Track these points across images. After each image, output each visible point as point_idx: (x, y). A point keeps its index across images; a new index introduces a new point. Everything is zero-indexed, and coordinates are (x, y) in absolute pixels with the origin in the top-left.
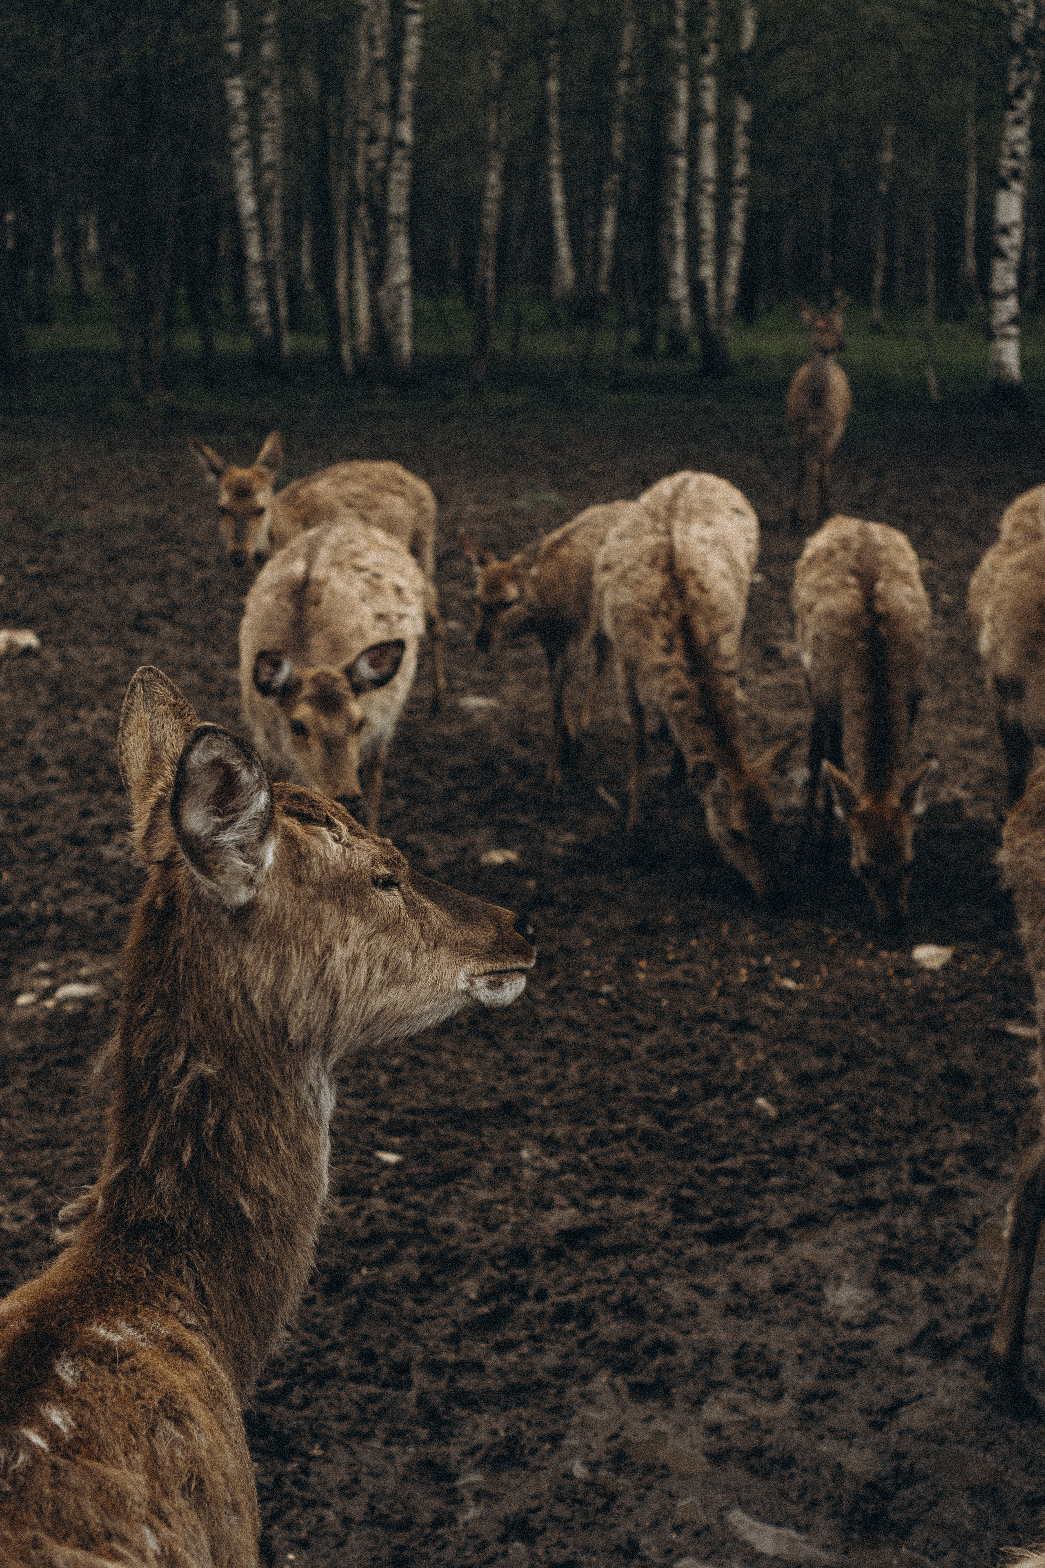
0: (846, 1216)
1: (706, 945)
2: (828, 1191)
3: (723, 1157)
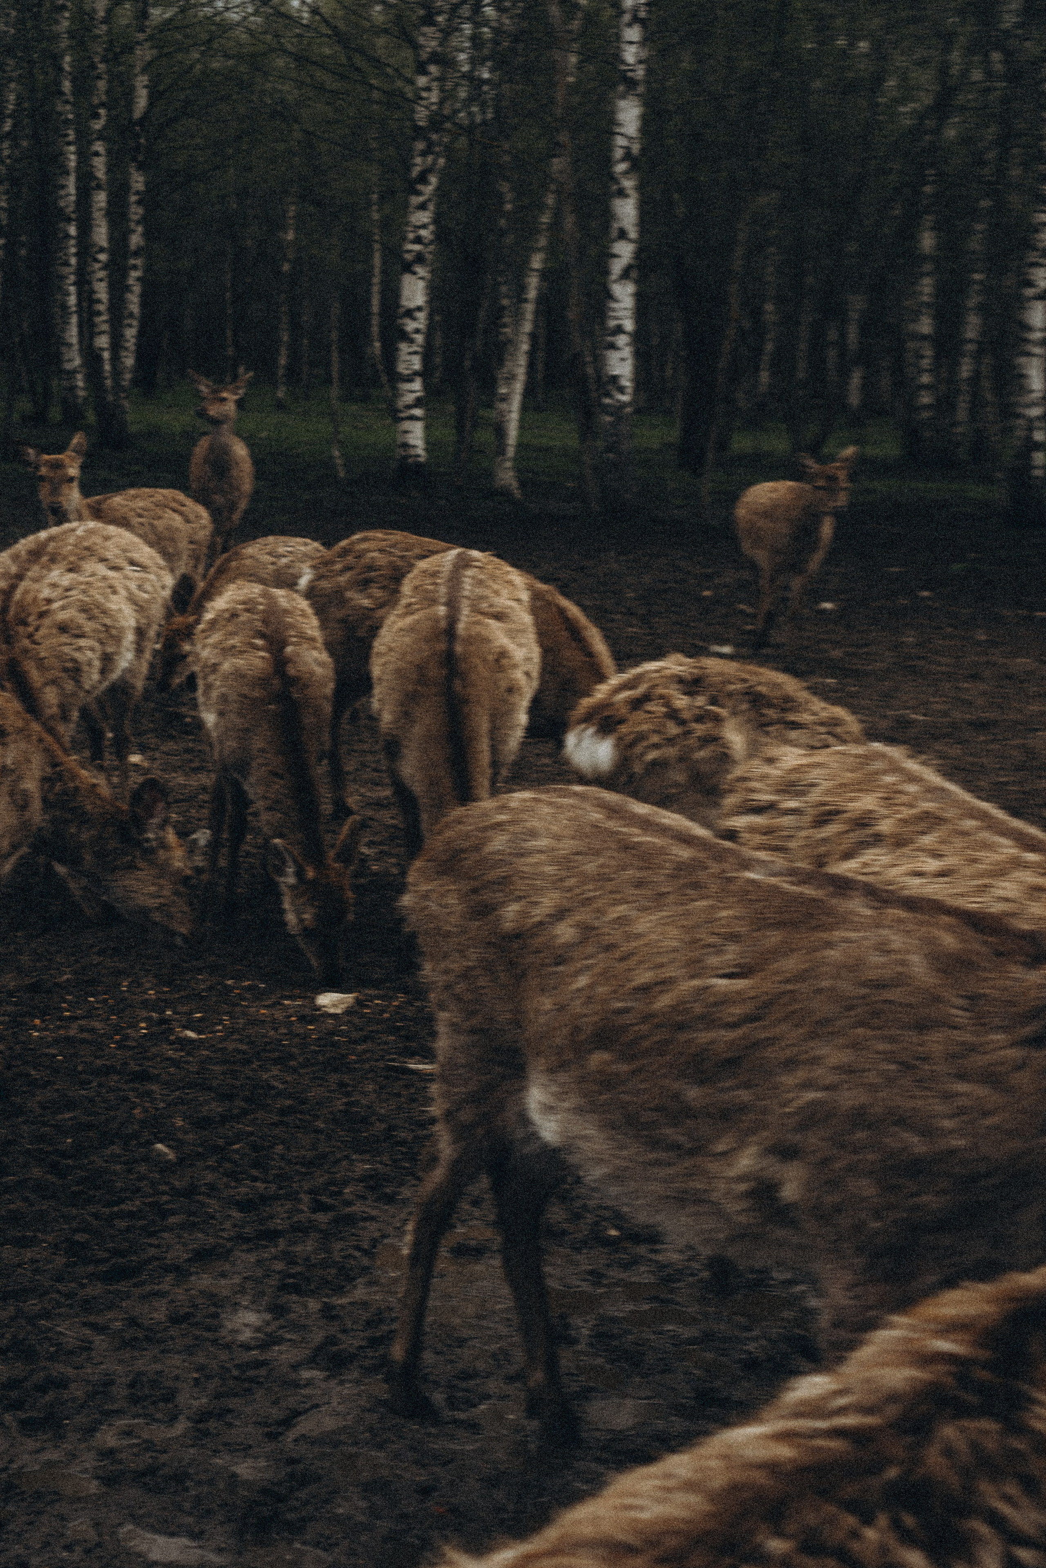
0: (245, 1247)
1: (105, 1001)
2: (228, 1225)
3: (121, 1201)
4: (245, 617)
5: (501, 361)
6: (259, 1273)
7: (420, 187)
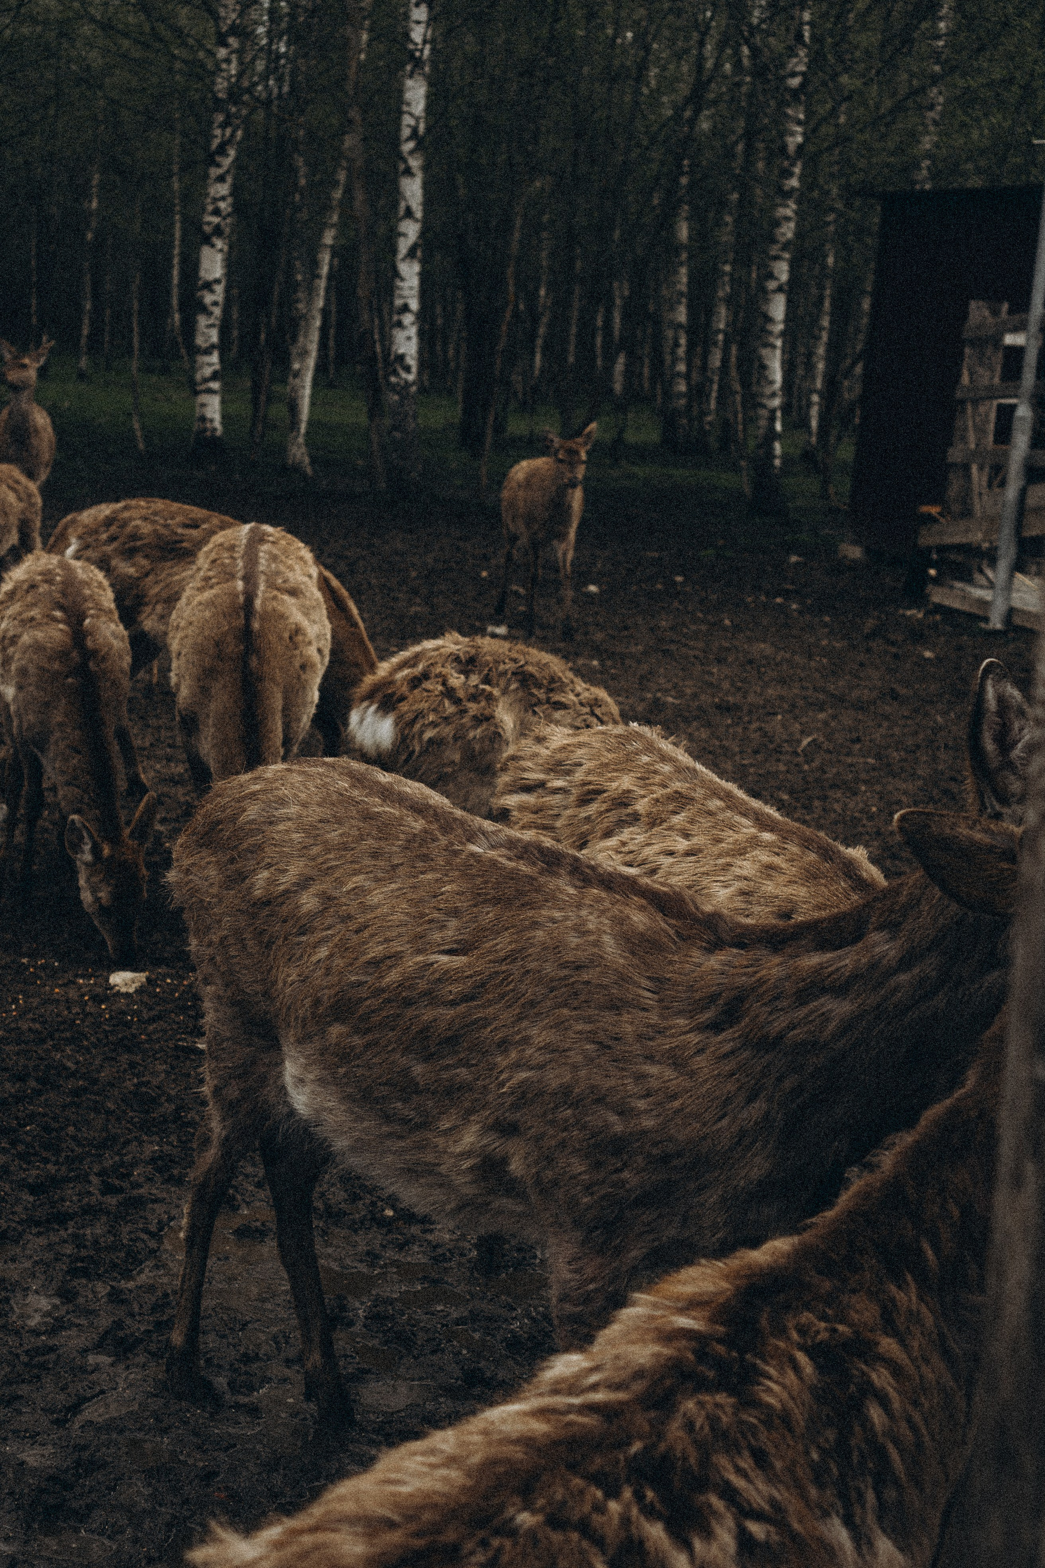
4: (43, 588)
5: (294, 339)
6: (49, 1256)
7: (218, 159)
